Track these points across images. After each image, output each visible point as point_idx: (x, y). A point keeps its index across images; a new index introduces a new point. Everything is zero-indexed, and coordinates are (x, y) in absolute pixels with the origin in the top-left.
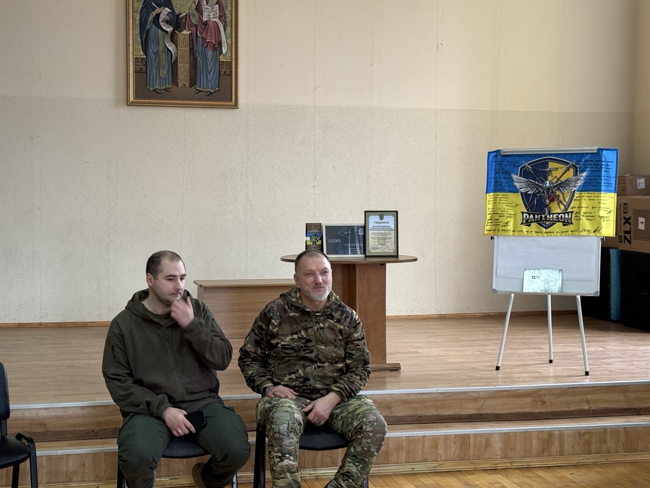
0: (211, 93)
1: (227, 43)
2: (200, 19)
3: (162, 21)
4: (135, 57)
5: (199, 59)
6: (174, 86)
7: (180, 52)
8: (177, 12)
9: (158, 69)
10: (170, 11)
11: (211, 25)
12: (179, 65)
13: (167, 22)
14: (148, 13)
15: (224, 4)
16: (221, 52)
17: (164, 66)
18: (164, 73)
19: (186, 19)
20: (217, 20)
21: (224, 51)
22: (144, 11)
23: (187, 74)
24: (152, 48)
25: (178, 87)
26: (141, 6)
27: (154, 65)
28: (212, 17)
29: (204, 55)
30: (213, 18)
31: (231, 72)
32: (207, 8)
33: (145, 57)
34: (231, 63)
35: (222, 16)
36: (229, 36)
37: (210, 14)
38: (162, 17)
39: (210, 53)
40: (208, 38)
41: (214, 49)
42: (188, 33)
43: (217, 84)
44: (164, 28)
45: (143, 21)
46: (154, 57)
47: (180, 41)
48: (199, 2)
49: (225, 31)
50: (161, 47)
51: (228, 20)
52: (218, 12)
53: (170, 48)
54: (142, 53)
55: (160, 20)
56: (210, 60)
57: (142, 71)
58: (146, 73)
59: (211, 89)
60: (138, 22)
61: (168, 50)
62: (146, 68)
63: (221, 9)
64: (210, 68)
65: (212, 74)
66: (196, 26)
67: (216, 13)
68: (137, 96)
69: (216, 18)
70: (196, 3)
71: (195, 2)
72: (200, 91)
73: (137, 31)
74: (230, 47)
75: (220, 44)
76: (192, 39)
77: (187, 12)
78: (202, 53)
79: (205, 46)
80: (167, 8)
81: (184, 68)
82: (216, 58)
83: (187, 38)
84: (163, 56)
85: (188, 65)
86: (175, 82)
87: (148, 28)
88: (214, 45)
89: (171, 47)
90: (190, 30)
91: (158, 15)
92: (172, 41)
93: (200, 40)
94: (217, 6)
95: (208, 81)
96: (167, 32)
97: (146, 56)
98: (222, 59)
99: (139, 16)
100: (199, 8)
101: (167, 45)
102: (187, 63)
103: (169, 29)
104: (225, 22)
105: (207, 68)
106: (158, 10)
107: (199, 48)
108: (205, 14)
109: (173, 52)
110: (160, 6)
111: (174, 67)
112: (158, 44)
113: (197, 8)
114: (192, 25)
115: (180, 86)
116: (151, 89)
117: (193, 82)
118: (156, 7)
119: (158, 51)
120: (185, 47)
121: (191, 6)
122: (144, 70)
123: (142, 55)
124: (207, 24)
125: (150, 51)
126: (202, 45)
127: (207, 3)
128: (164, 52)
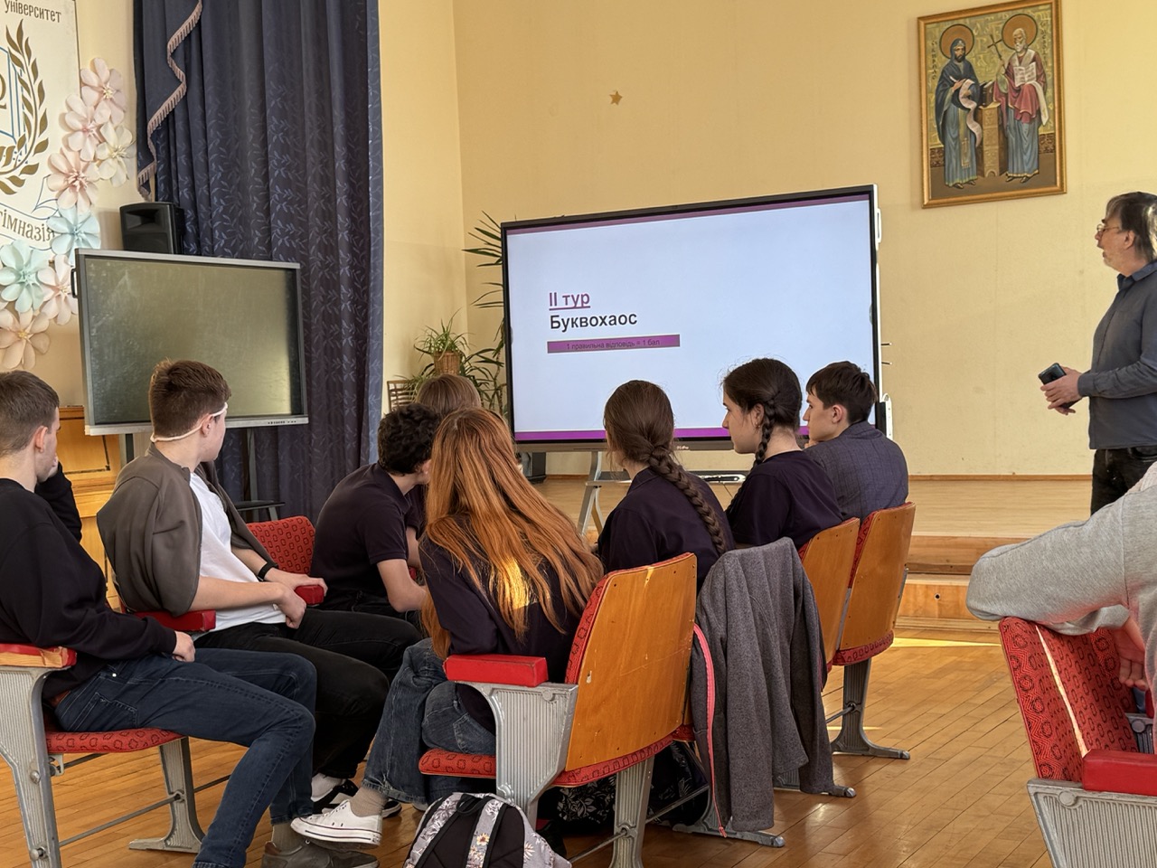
0: (1028, 178)
1: (1048, 109)
2: (1011, 85)
3: (963, 97)
4: (930, 148)
5: (1012, 138)
6: (980, 177)
8: (981, 83)
9: (959, 158)
10: (972, 82)
11: (1026, 90)
13: (969, 97)
16: (1040, 122)
17: (966, 154)
18: (966, 162)
19: (993, 90)
20: (1033, 82)
21: (1044, 120)
23: (996, 158)
24: (951, 133)
25: (983, 175)
26: (936, 84)
27: (954, 154)
28: (1026, 79)
29: (1018, 130)
30: (1028, 81)
31: (1054, 147)
32: (1020, 70)
33: (942, 146)
34: (1054, 134)
35: (1041, 76)
36: (1050, 100)
37: (1025, 76)
38: (963, 92)
39: (1025, 127)
40: (1022, 107)
41: (1031, 120)
43: (1035, 167)
44: (966, 105)
46: (953, 143)
47: (986, 119)
48: (1009, 64)
49: (1045, 93)
50: (962, 131)
51: (1049, 79)
52: (1034, 71)
53: (973, 130)
54: (939, 141)
55: (961, 96)
56: (1025, 135)
57: (939, 162)
58: (944, 165)
59: (1027, 173)
60: (933, 105)
61: (971, 131)
62: (944, 160)
63: (1040, 67)
64: (1025, 146)
65: (1028, 153)
66: (1006, 95)
67: (1033, 74)
68: (933, 196)
69: (1032, 80)
70: (1006, 66)
71: (1004, 65)
72: (1014, 178)
73: (933, 115)
74: (1052, 113)
75: (1039, 112)
76: (1001, 114)
77: (994, 79)
78: (1015, 128)
79: (1018, 119)
80: (968, 81)
81: (991, 151)
82: (1033, 131)
83: (995, 112)
84: (965, 142)
85: (997, 147)
86: (981, 172)
87: (945, 109)
88: (1031, 116)
89: (974, 127)
90: (998, 101)
91: (957, 91)
92: (976, 119)
93: (1012, 113)
94: (1034, 63)
95: (1024, 164)
96: (969, 109)
97: (944, 143)
98: (1042, 131)
99: (934, 97)
100: (1009, 73)
101: (970, 126)
102: (995, 145)
103: (972, 105)
104: (1045, 83)
105: (1022, 147)
106: (957, 85)
107: (1010, 122)
108: (1018, 77)
109: (977, 134)
111: (979, 153)
112: (958, 125)
113: (1006, 73)
114: (1001, 94)
115: (987, 175)
116: (951, 185)
117: (1004, 167)
118: (955, 81)
119: (959, 135)
120: (993, 124)
121: (999, 71)
122: (942, 163)
123: (938, 143)
124: (1020, 90)
125: (949, 138)
126: (1015, 119)
127: (1020, 62)
128: (966, 136)
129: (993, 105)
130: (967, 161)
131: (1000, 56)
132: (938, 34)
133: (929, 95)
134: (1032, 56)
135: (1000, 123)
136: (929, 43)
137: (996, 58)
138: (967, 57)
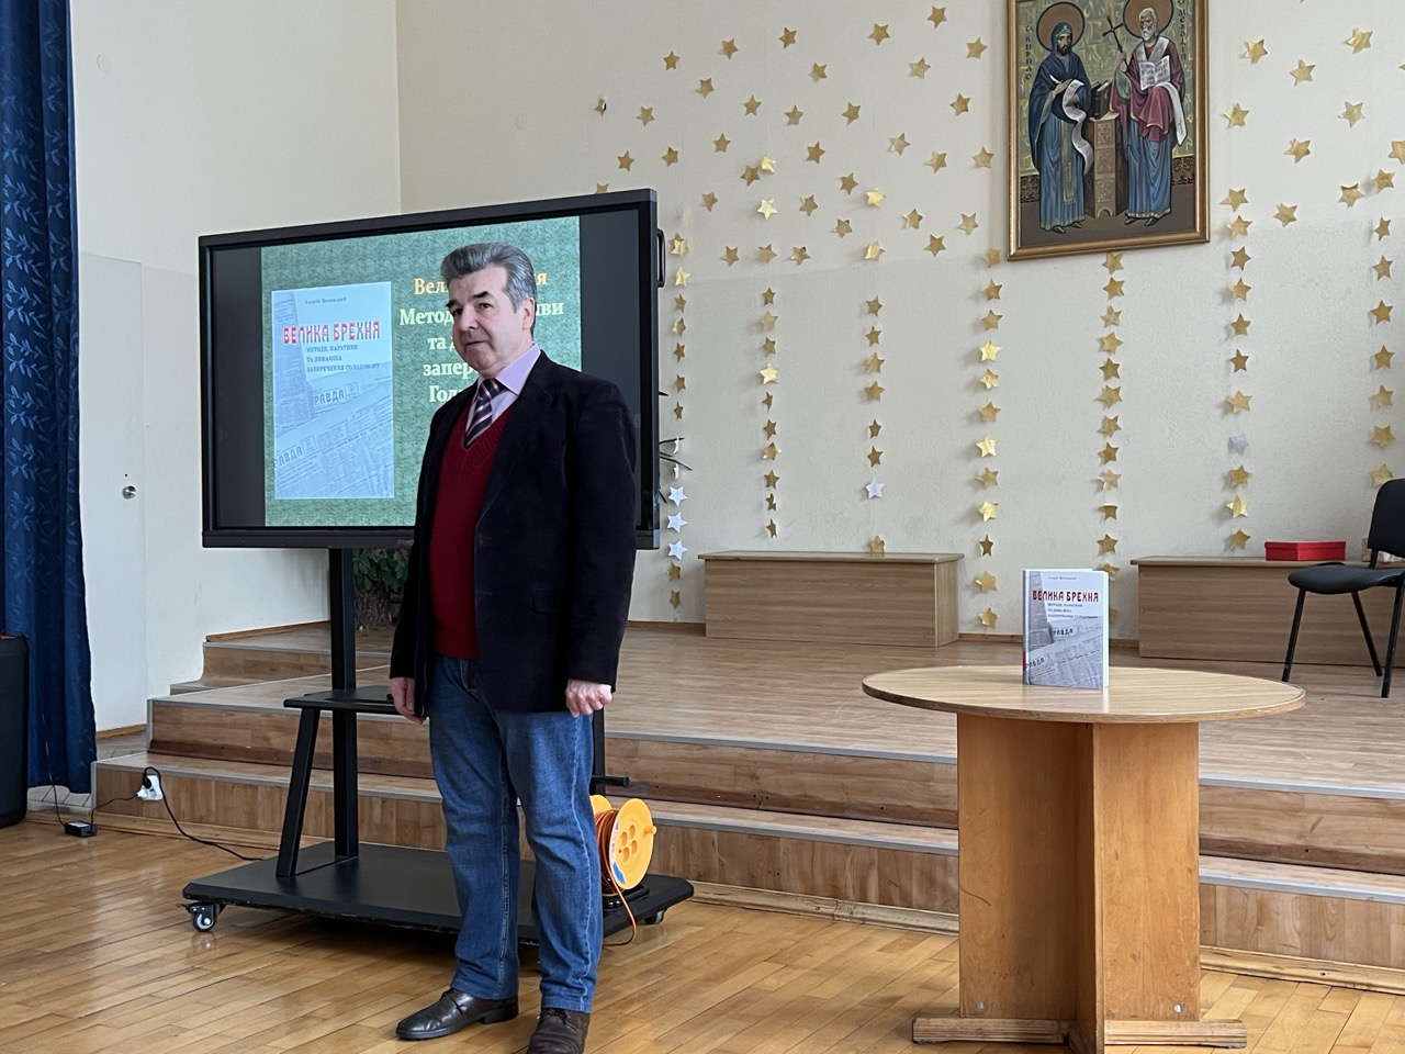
0: (1156, 220)
1: (1186, 122)
2: (1136, 88)
3: (1067, 105)
4: (1020, 175)
5: (1134, 162)
7: (1098, 154)
9: (1060, 191)
10: (1081, 84)
11: (1155, 94)
12: (1097, 177)
13: (1075, 105)
14: (1044, 96)
15: (1180, 52)
16: (1175, 141)
17: (1070, 185)
18: (1069, 196)
20: (1166, 84)
21: (1180, 139)
22: (1037, 92)
23: (1112, 191)
24: (1049, 155)
25: (1094, 217)
26: (1031, 87)
27: (1053, 184)
28: (1156, 79)
29: (1144, 152)
30: (1159, 82)
31: (1194, 175)
32: (1148, 66)
33: (1037, 173)
34: (1194, 157)
35: (1176, 76)
37: (1154, 75)
38: (1067, 98)
39: (1153, 147)
40: (1150, 119)
41: (1162, 137)
42: (1114, 117)
43: (1166, 203)
44: (1071, 116)
45: (1035, 108)
46: (1053, 170)
47: (1099, 136)
48: (1133, 58)
49: (1182, 101)
50: (1065, 151)
51: (1188, 79)
52: (1168, 68)
53: (1080, 150)
54: (1033, 167)
55: (1064, 103)
56: (1154, 159)
58: (1040, 201)
59: (1155, 213)
60: (1026, 115)
61: (1077, 152)
62: (1040, 193)
63: (1175, 64)
64: (1153, 174)
65: (1157, 185)
66: (1128, 102)
67: (1165, 71)
68: (1022, 244)
69: (1163, 80)
70: (1128, 61)
71: (1125, 60)
72: (1136, 219)
75: (1173, 127)
76: (1121, 127)
77: (1111, 79)
78: (1139, 149)
79: (1144, 135)
80: (1075, 81)
81: (1105, 181)
82: (1165, 153)
84: (1069, 168)
85: (1113, 175)
86: (1089, 209)
87: (1042, 120)
88: (1161, 131)
89: (1082, 148)
90: (1116, 111)
91: (1060, 96)
92: (1084, 136)
93: (1135, 127)
94: (1168, 57)
95: (1150, 199)
96: (1076, 122)
97: (1039, 169)
98: (1176, 153)
99: (1027, 104)
100: (1133, 71)
101: (1076, 146)
102: (1111, 172)
103: (1079, 117)
104: (1182, 84)
105: (1148, 176)
106: (1060, 88)
107: (1133, 140)
108: (1144, 77)
109: (1085, 157)
110: (1062, 78)
111: (1088, 181)
112: (1060, 145)
113: (1128, 70)
114: (1120, 100)
115: (1098, 215)
116: (1048, 228)
118: (1057, 82)
119: (1060, 158)
120: (1108, 143)
121: (1118, 67)
122: (1036, 197)
123: (1032, 168)
124: (1147, 95)
125: (1047, 162)
126: (1139, 136)
127: (1148, 57)
128: (1070, 160)
129: (1110, 117)
130: (1072, 194)
131: (1120, 48)
132: (1034, 17)
133: (1022, 102)
134: (1165, 48)
135: (1119, 141)
136: (1023, 28)
137: (1114, 50)
138: (1074, 49)
